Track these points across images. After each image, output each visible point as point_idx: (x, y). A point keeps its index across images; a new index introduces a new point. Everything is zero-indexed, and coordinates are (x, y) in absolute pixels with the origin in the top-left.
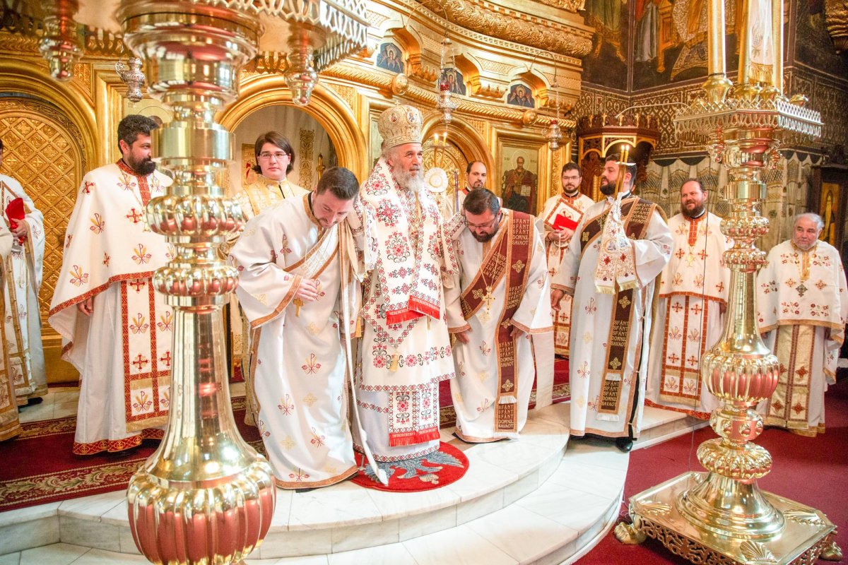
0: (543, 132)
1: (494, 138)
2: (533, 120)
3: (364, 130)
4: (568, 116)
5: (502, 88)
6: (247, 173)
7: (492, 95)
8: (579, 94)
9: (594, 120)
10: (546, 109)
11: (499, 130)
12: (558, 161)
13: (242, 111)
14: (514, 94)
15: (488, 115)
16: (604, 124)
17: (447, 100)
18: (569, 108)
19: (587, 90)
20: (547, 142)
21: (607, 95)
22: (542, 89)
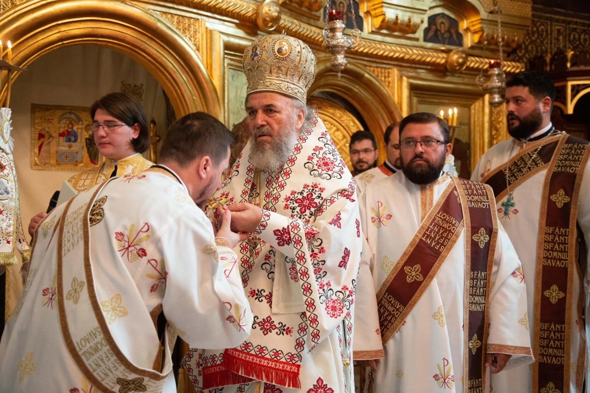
0: (479, 79)
1: (405, 92)
2: (462, 65)
3: (217, 83)
4: (512, 57)
5: (416, 19)
6: (40, 148)
7: (400, 30)
8: (529, 23)
9: (552, 60)
10: (482, 49)
11: (412, 81)
12: (499, 122)
13: (27, 51)
14: (434, 28)
15: (397, 59)
16: (569, 65)
17: (339, 34)
18: (514, 45)
19: (540, 17)
20: (482, 95)
21: (569, 23)
22: (474, 18)
